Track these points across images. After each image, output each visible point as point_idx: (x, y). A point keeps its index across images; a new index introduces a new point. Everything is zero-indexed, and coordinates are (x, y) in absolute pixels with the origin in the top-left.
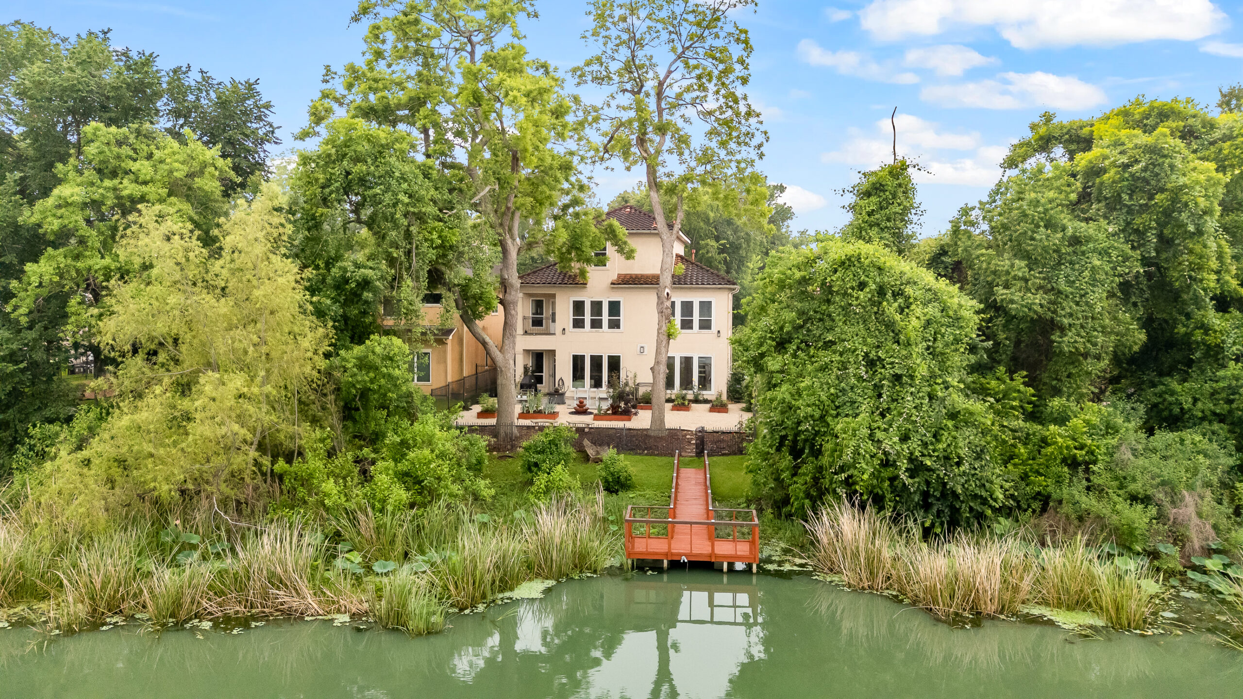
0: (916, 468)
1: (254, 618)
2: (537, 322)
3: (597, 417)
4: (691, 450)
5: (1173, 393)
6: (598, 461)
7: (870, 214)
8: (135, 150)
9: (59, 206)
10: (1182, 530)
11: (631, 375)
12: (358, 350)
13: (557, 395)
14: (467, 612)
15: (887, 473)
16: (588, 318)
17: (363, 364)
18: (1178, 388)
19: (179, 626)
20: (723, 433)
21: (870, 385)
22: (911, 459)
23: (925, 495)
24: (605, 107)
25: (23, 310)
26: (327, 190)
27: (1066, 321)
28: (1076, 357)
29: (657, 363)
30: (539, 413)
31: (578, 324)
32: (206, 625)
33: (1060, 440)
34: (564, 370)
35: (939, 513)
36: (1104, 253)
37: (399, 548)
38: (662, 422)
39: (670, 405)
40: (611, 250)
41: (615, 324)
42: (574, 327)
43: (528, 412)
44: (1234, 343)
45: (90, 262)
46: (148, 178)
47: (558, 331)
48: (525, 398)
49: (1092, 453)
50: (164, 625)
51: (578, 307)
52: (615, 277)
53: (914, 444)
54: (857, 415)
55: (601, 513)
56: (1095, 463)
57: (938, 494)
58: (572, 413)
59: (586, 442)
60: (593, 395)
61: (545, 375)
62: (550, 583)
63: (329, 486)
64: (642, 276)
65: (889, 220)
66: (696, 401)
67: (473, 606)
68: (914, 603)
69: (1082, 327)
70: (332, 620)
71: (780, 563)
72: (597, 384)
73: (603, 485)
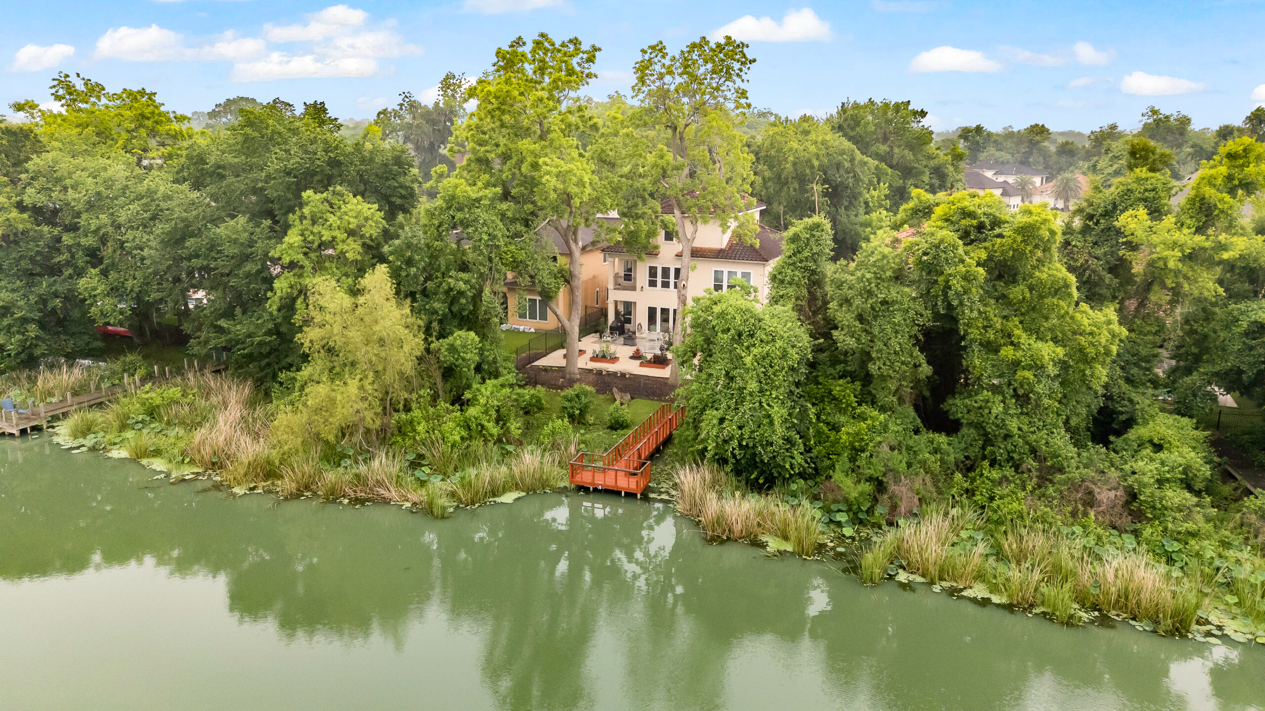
1: (368, 500)
2: (627, 279)
3: (642, 364)
6: (622, 403)
8: (331, 204)
12: (449, 339)
14: (469, 507)
15: (728, 447)
16: (659, 279)
17: (452, 348)
19: (334, 501)
30: (605, 356)
31: (653, 284)
32: (346, 501)
33: (845, 437)
34: (641, 317)
36: (906, 311)
42: (650, 286)
43: (600, 355)
46: (337, 226)
47: (638, 287)
48: (609, 339)
49: (866, 444)
50: (328, 499)
51: (653, 272)
53: (747, 430)
54: (720, 409)
59: (614, 390)
61: (632, 317)
62: (521, 494)
64: (701, 249)
65: (801, 261)
67: (473, 504)
70: (402, 505)
73: (609, 424)
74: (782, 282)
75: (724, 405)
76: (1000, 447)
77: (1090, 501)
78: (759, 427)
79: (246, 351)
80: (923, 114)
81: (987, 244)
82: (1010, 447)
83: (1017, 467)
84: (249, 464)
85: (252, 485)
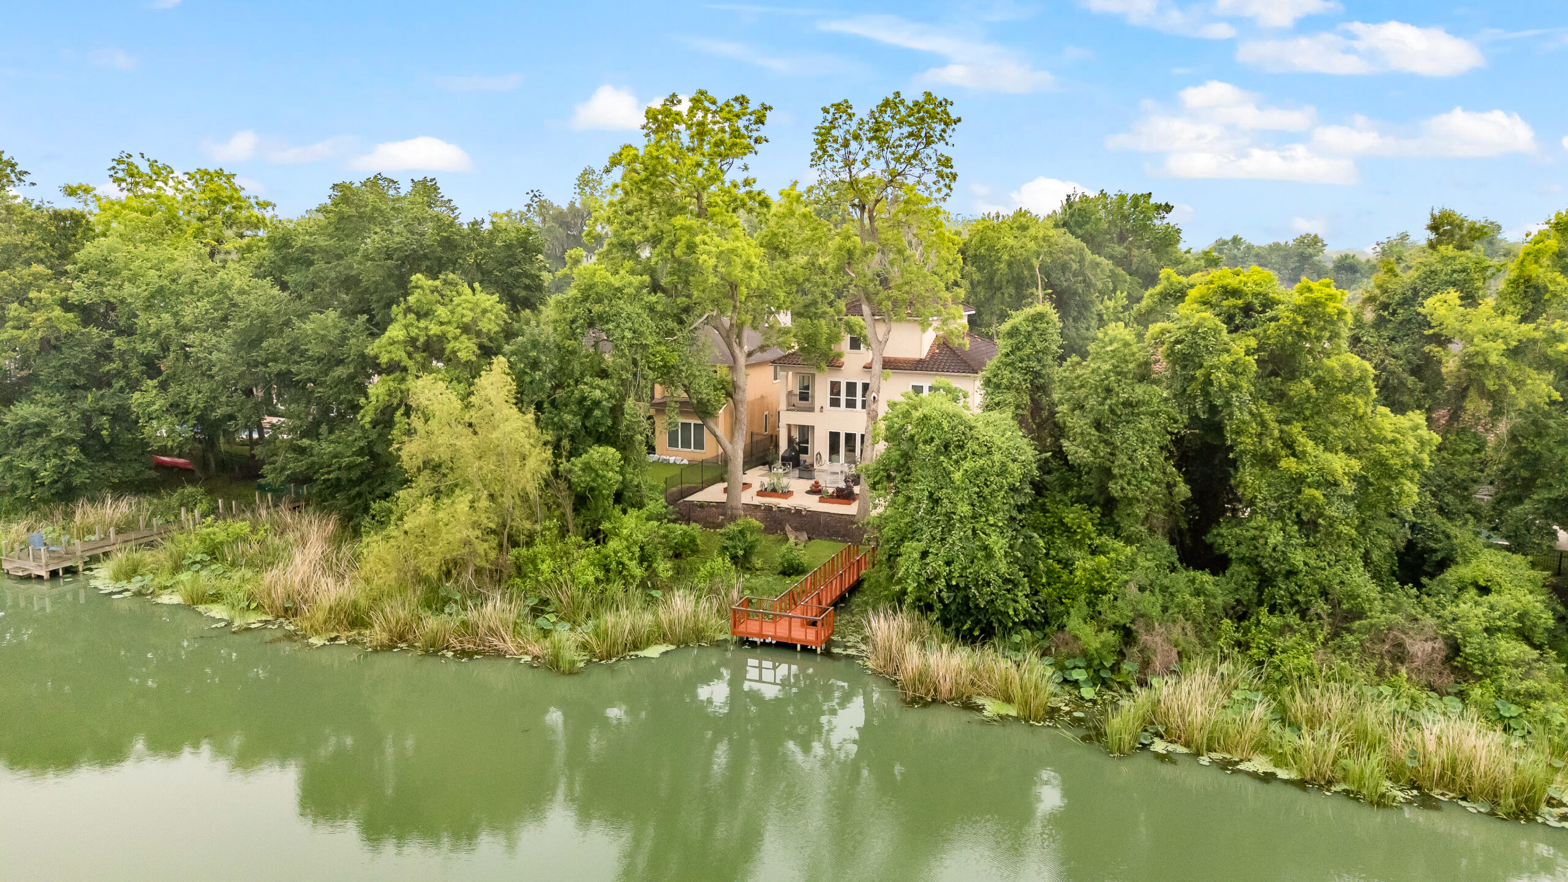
1: (477, 653)
2: (802, 398)
3: (821, 499)
9: (389, 344)
10: (1148, 653)
13: (806, 471)
14: (602, 662)
16: (843, 397)
19: (435, 653)
27: (1118, 471)
30: (776, 491)
31: (835, 403)
32: (450, 654)
33: (1079, 573)
34: (820, 444)
35: (978, 621)
36: (1155, 415)
42: (832, 405)
43: (767, 489)
47: (817, 408)
49: (1109, 584)
50: (427, 651)
51: (835, 387)
52: (869, 361)
58: (808, 492)
59: (788, 528)
60: (845, 470)
61: (810, 446)
62: (670, 648)
63: (545, 566)
64: (895, 359)
67: (607, 659)
70: (520, 659)
73: (780, 568)
74: (998, 386)
75: (926, 536)
76: (1280, 588)
77: (1400, 655)
78: (972, 562)
79: (331, 476)
80: (1168, 208)
81: (1256, 330)
82: (1293, 587)
83: (1303, 614)
84: (331, 608)
85: (333, 635)
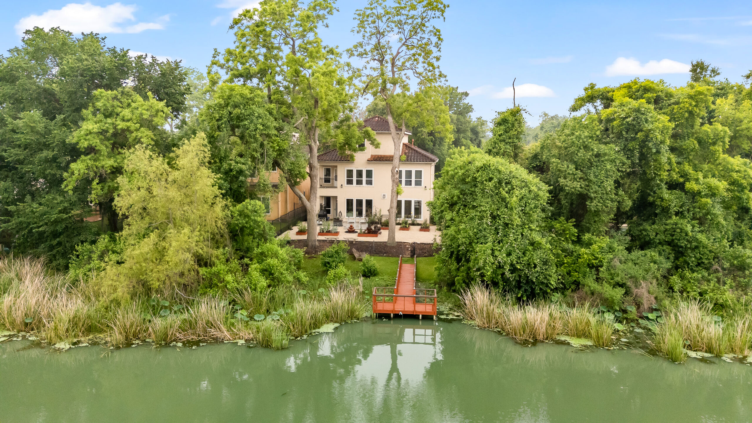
0: (513, 270)
1: (201, 341)
2: (327, 181)
3: (360, 235)
4: (408, 254)
5: (645, 230)
6: (361, 260)
7: (500, 136)
8: (121, 102)
9: (87, 135)
10: (639, 299)
11: (378, 210)
12: (239, 206)
13: (338, 221)
14: (299, 338)
15: (500, 272)
16: (355, 179)
17: (241, 213)
18: (649, 228)
19: (167, 345)
20: (425, 244)
21: (493, 228)
22: (512, 265)
23: (519, 282)
24: (364, 69)
25: (70, 187)
26: (220, 123)
27: (592, 195)
28: (597, 213)
29: (391, 207)
30: (329, 232)
31: (350, 182)
32: (180, 344)
33: (585, 256)
34: (342, 207)
35: (526, 290)
36: (613, 161)
37: (264, 308)
38: (394, 238)
39: (399, 226)
40: (367, 143)
41: (369, 183)
42: (347, 184)
43: (323, 232)
44: (675, 206)
45: (104, 163)
46: (129, 118)
47: (339, 186)
48: (321, 222)
49: (601, 261)
50: (160, 344)
51: (350, 173)
52: (370, 157)
53: (513, 257)
54: (487, 243)
55: (361, 290)
56: (601, 266)
57: (524, 281)
58: (346, 232)
59: (354, 250)
60: (358, 221)
61: (331, 209)
62: (337, 325)
63: (229, 278)
64: (384, 156)
65: (510, 138)
66: (413, 224)
67: (301, 336)
68: (508, 334)
69: (601, 198)
70: (237, 342)
71: (447, 315)
72: (360, 214)
73: (362, 273)
75: (491, 240)
76: (691, 257)
78: (525, 253)
79: (40, 229)
82: (698, 255)
85: (75, 340)
